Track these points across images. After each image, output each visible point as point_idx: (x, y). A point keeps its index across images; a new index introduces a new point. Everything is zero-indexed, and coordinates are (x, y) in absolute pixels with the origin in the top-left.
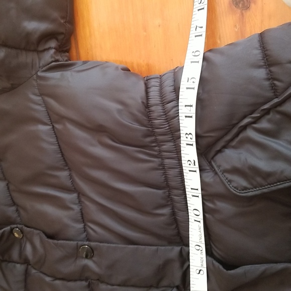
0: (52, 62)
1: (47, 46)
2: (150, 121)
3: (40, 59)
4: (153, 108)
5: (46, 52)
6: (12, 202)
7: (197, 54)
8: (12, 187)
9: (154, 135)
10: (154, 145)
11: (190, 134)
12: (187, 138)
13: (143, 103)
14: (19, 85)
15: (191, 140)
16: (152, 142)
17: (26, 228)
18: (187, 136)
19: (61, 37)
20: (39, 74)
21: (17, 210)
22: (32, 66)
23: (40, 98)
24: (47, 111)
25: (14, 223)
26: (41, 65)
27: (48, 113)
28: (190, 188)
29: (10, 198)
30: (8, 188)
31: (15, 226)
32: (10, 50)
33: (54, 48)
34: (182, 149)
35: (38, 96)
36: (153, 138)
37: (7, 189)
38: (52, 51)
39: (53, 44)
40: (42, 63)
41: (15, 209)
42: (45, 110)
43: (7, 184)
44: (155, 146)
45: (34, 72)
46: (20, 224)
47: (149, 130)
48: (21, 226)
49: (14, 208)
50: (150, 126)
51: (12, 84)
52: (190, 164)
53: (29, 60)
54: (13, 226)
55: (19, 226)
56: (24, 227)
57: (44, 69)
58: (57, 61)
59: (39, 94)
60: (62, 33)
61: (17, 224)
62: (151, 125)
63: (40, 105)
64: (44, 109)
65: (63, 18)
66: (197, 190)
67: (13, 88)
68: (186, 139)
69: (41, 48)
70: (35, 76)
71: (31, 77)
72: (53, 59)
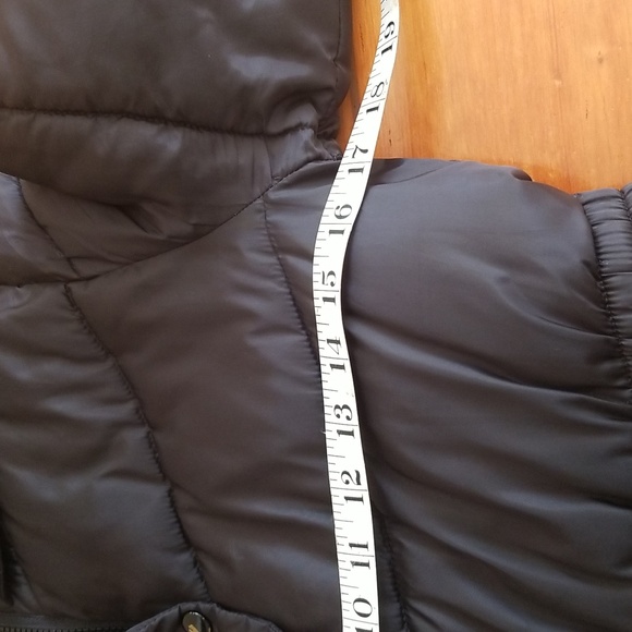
0: (309, 161)
1: (292, 121)
2: (609, 315)
3: (272, 156)
4: (615, 280)
5: (289, 137)
6: (182, 541)
7: (345, 212)
8: (184, 500)
9: (621, 356)
10: (621, 382)
11: (346, 407)
12: (338, 416)
13: (586, 264)
14: (215, 226)
15: (349, 422)
16: (617, 375)
17: (224, 612)
18: (338, 411)
19: (325, 98)
20: (273, 195)
21: (196, 562)
22: (253, 175)
23: (273, 260)
24: (291, 293)
25: (186, 600)
26: (278, 170)
27: (294, 299)
28: (346, 542)
29: (177, 530)
30: (173, 503)
31: (192, 605)
32: (194, 134)
33: (311, 127)
34: (329, 443)
35: (267, 253)
36: (619, 364)
37: (168, 504)
38: (307, 134)
39: (307, 115)
40: (282, 165)
41: (191, 560)
42: (288, 290)
43: (170, 493)
44: (624, 388)
45: (258, 191)
46: (203, 600)
47: (608, 341)
48: (208, 606)
49: (186, 557)
50: (610, 331)
51: (194, 225)
52: (347, 482)
53: (244, 160)
54: (186, 606)
55: (202, 606)
56: (217, 609)
57: (285, 180)
58: (319, 158)
59: (271, 249)
60: (329, 89)
61: (194, 600)
62: (612, 327)
63: (272, 277)
64: (283, 289)
65: (330, 48)
66: (366, 546)
67: (198, 234)
68: (337, 420)
69: (274, 128)
70: (259, 201)
71: (247, 206)
72: (310, 155)
